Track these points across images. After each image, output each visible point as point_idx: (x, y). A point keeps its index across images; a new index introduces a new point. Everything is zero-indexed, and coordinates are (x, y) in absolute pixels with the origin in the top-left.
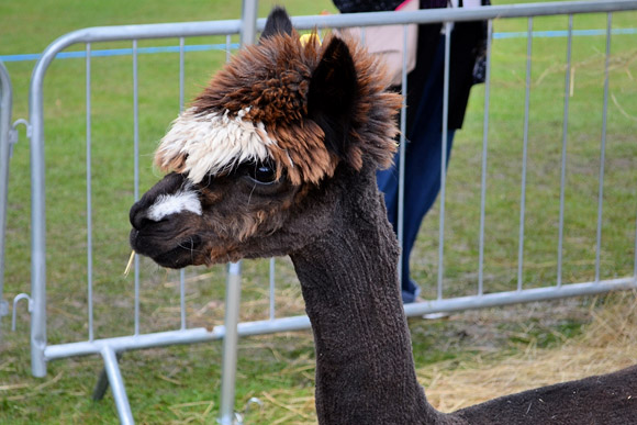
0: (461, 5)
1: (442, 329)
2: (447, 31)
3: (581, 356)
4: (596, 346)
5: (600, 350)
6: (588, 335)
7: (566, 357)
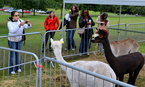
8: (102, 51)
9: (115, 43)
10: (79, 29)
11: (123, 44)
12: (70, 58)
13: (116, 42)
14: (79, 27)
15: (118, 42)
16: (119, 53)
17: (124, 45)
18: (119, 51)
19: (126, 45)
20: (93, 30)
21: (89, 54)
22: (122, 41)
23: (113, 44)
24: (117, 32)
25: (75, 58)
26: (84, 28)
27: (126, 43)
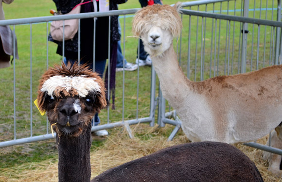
0: (98, 10)
1: (45, 146)
2: (95, 19)
3: (105, 154)
4: (110, 150)
5: (112, 151)
6: (106, 145)
7: (99, 155)
8: (164, 119)
9: (216, 87)
10: (56, 16)
11: (251, 89)
12: (14, 153)
13: (220, 79)
14: (55, 10)
15: (229, 82)
16: (231, 134)
17: (255, 94)
18: (231, 125)
19: (265, 93)
20: (117, 23)
21: (105, 133)
22: (245, 77)
23: (205, 92)
24: (238, 30)
25: (40, 154)
26: (76, 12)
27: (263, 84)
